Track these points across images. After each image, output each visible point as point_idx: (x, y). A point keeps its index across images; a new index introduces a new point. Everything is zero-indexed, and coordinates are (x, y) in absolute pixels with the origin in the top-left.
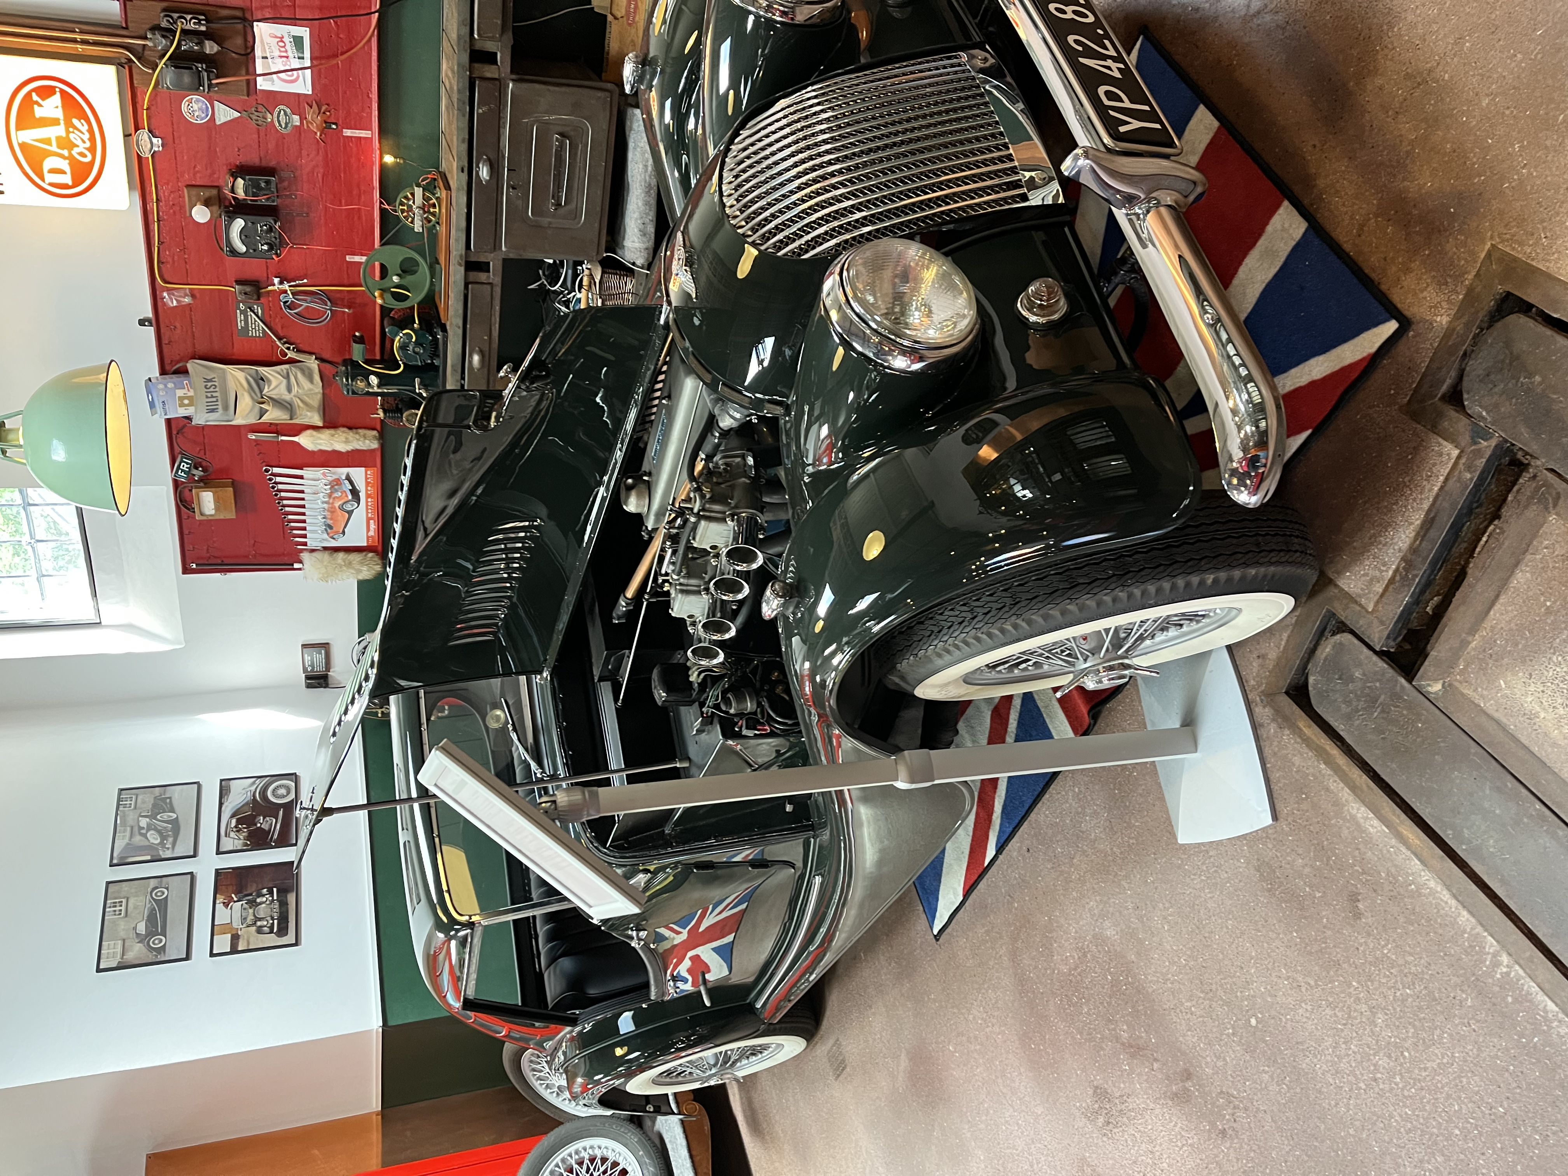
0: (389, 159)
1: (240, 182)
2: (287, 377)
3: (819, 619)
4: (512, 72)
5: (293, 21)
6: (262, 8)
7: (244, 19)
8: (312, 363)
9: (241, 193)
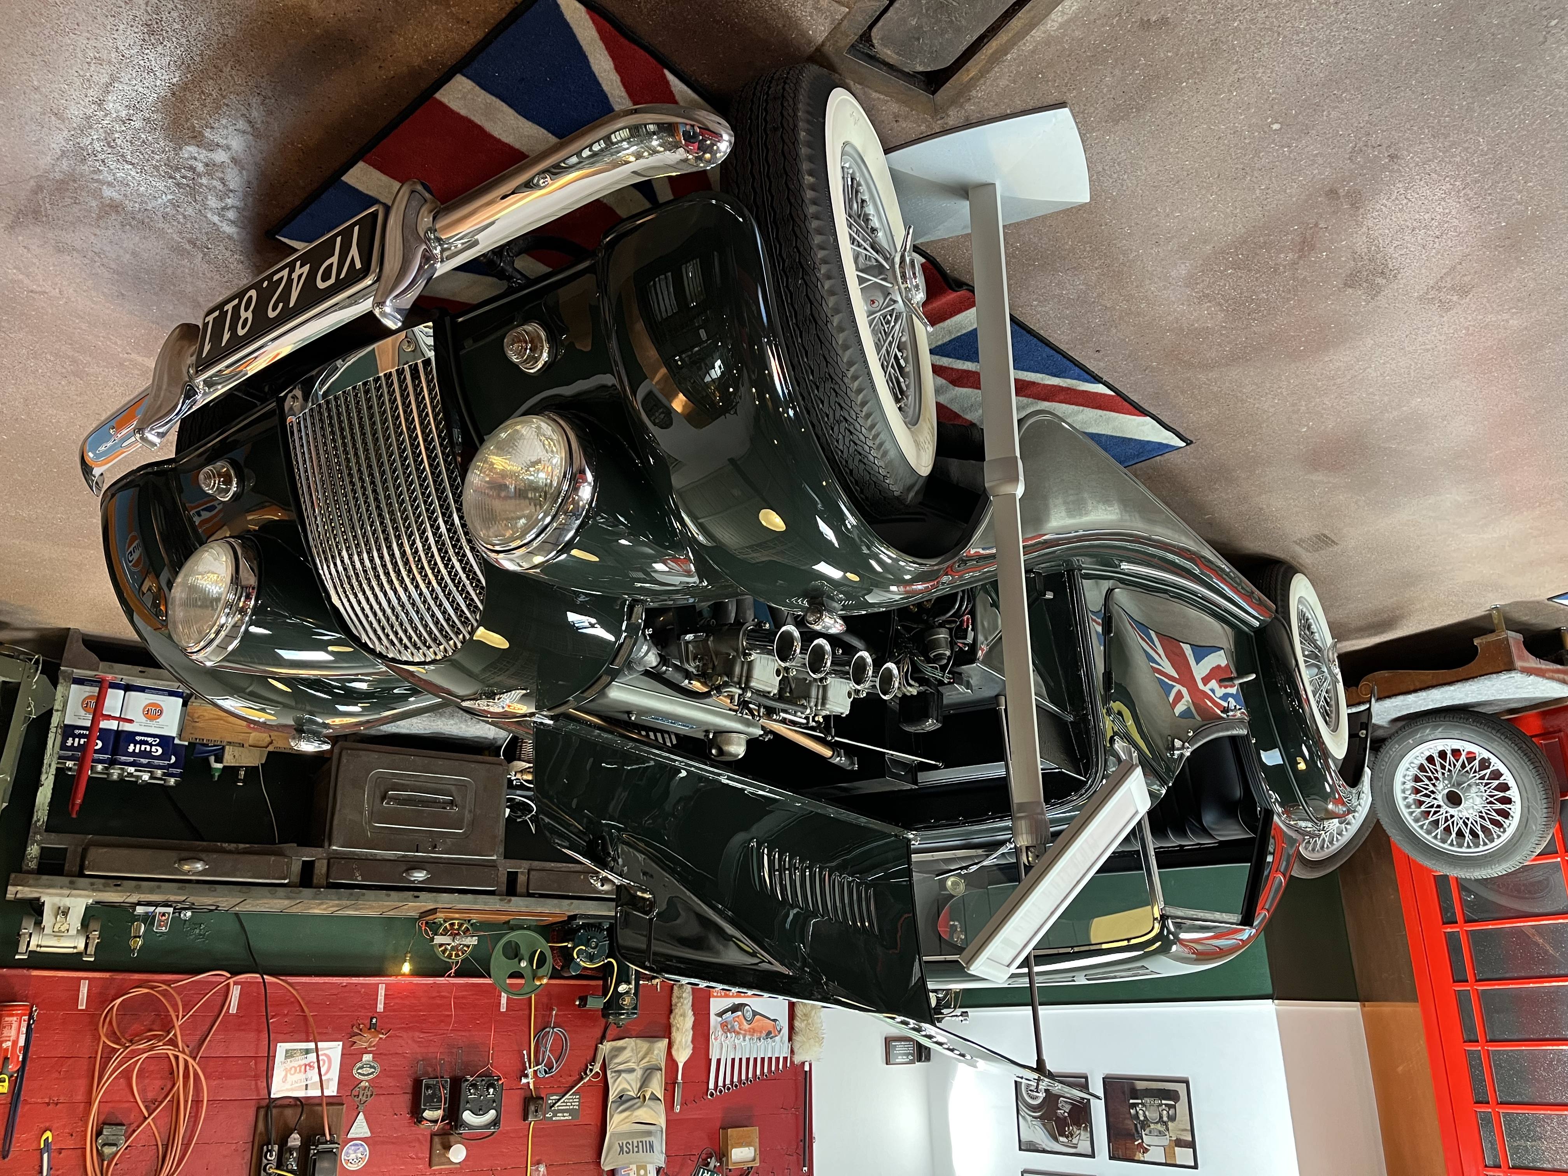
0: (406, 968)
1: (427, 1114)
2: (619, 1072)
3: (845, 577)
4: (322, 846)
5: (270, 1059)
6: (257, 1089)
7: (268, 1107)
8: (606, 1047)
9: (439, 1114)
